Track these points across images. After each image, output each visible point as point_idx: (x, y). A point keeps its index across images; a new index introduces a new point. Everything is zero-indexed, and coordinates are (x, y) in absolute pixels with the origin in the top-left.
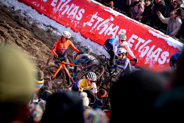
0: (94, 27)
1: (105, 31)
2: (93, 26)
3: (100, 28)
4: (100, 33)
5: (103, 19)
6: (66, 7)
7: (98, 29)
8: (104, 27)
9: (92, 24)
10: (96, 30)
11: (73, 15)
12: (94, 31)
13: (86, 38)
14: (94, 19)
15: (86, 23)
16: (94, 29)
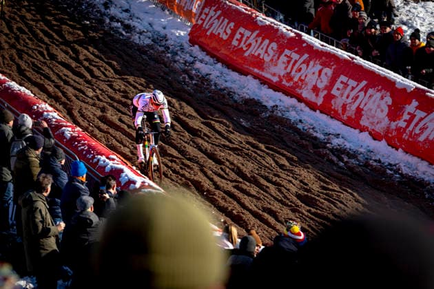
0: (411, 128)
1: (430, 134)
2: (408, 126)
3: (420, 129)
4: (422, 138)
5: (425, 114)
6: (358, 96)
7: (417, 131)
8: (427, 128)
9: (406, 123)
10: (413, 133)
11: (371, 110)
12: (410, 136)
13: (397, 149)
14: (409, 113)
15: (396, 123)
16: (411, 132)
